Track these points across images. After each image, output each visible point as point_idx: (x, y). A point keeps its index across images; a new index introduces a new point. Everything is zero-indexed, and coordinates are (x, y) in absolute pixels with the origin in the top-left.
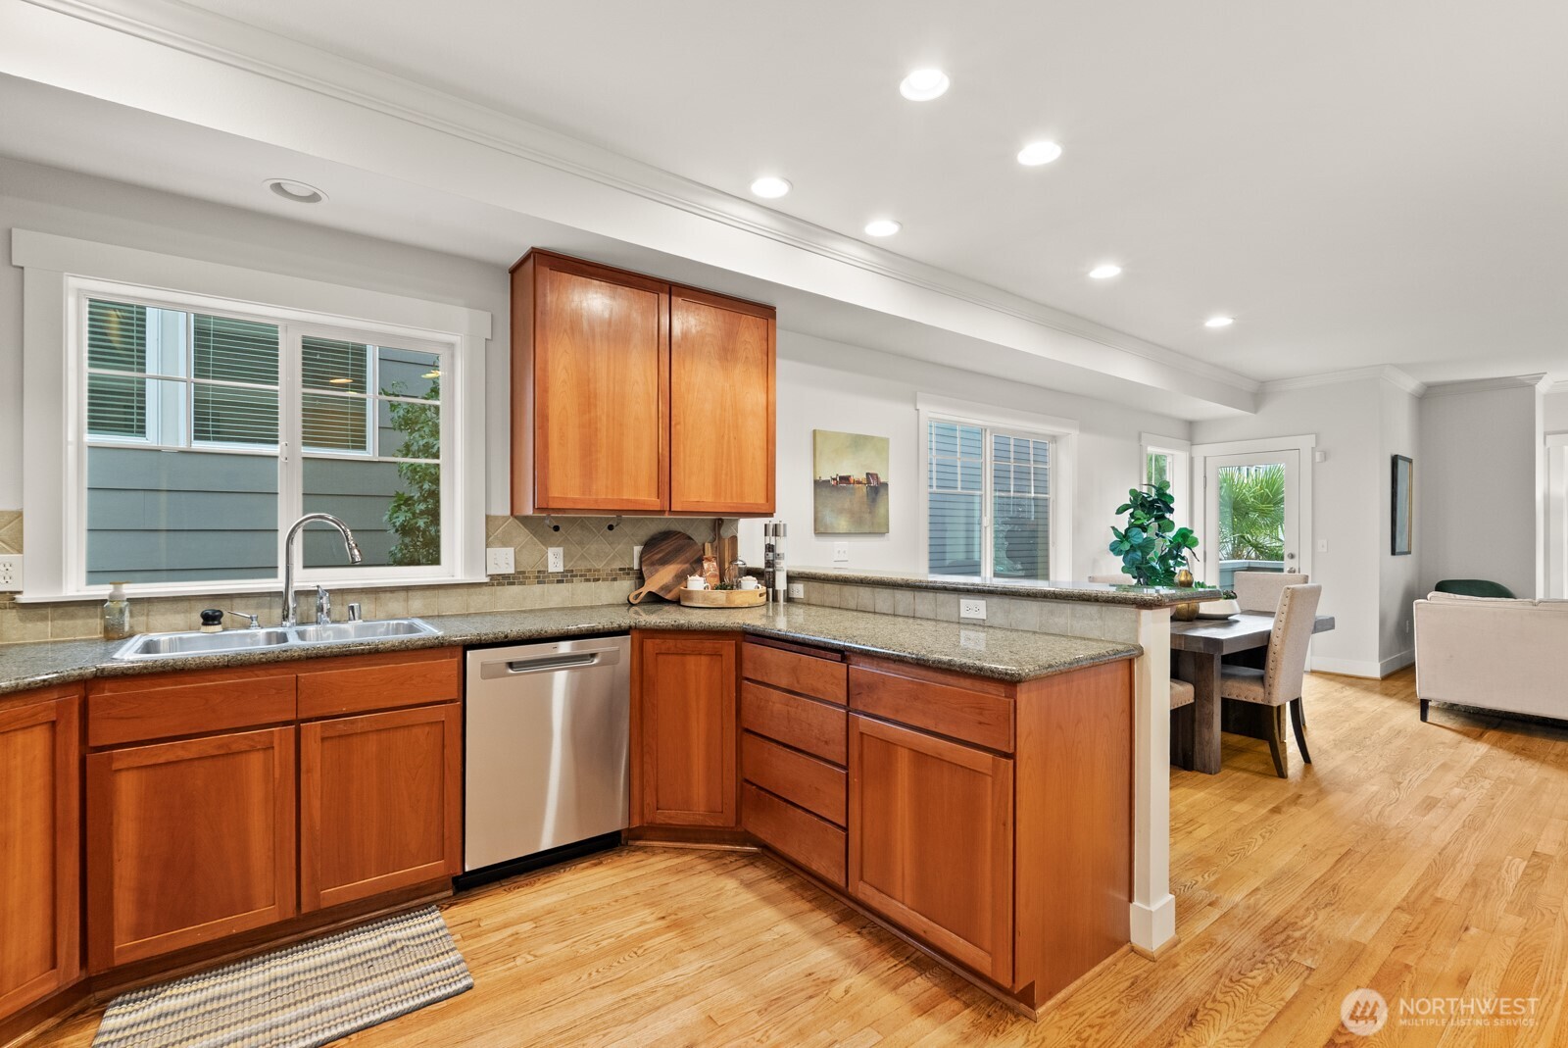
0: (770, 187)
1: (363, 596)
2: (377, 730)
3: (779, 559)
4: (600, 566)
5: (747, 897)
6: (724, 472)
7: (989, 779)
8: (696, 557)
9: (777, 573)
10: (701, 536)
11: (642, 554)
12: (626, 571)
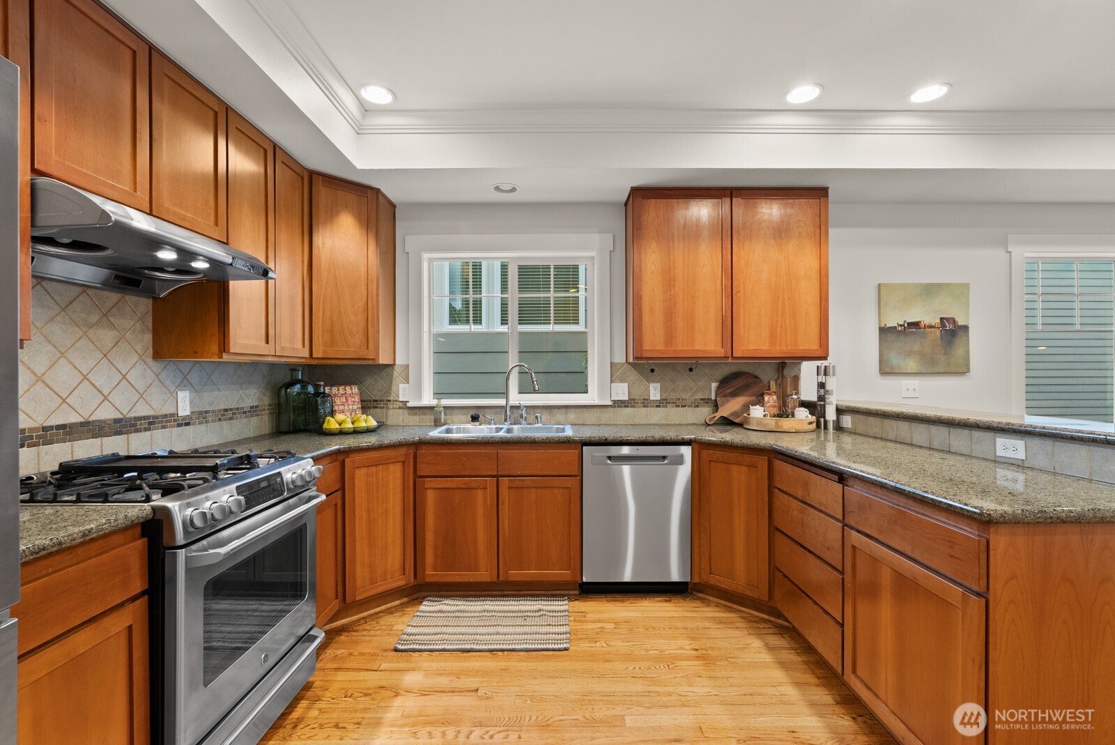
0: (804, 93)
1: (544, 410)
2: (536, 487)
3: (829, 394)
4: (686, 396)
5: (766, 657)
6: (779, 325)
7: (960, 612)
8: (759, 393)
9: (827, 406)
10: (768, 375)
11: (718, 388)
12: (706, 401)
